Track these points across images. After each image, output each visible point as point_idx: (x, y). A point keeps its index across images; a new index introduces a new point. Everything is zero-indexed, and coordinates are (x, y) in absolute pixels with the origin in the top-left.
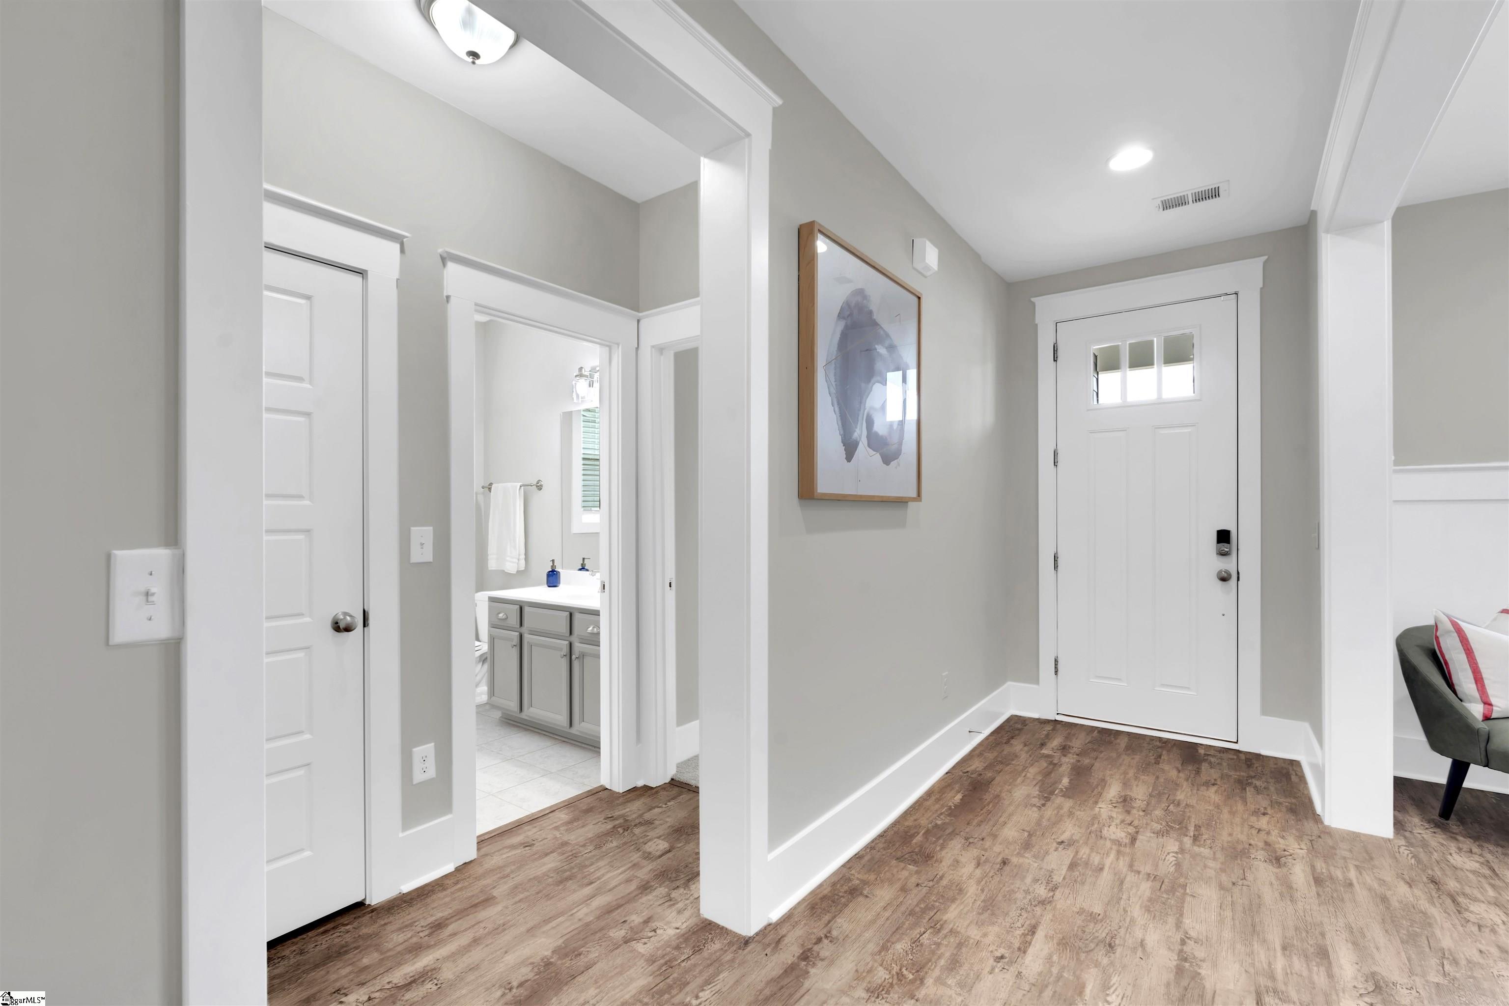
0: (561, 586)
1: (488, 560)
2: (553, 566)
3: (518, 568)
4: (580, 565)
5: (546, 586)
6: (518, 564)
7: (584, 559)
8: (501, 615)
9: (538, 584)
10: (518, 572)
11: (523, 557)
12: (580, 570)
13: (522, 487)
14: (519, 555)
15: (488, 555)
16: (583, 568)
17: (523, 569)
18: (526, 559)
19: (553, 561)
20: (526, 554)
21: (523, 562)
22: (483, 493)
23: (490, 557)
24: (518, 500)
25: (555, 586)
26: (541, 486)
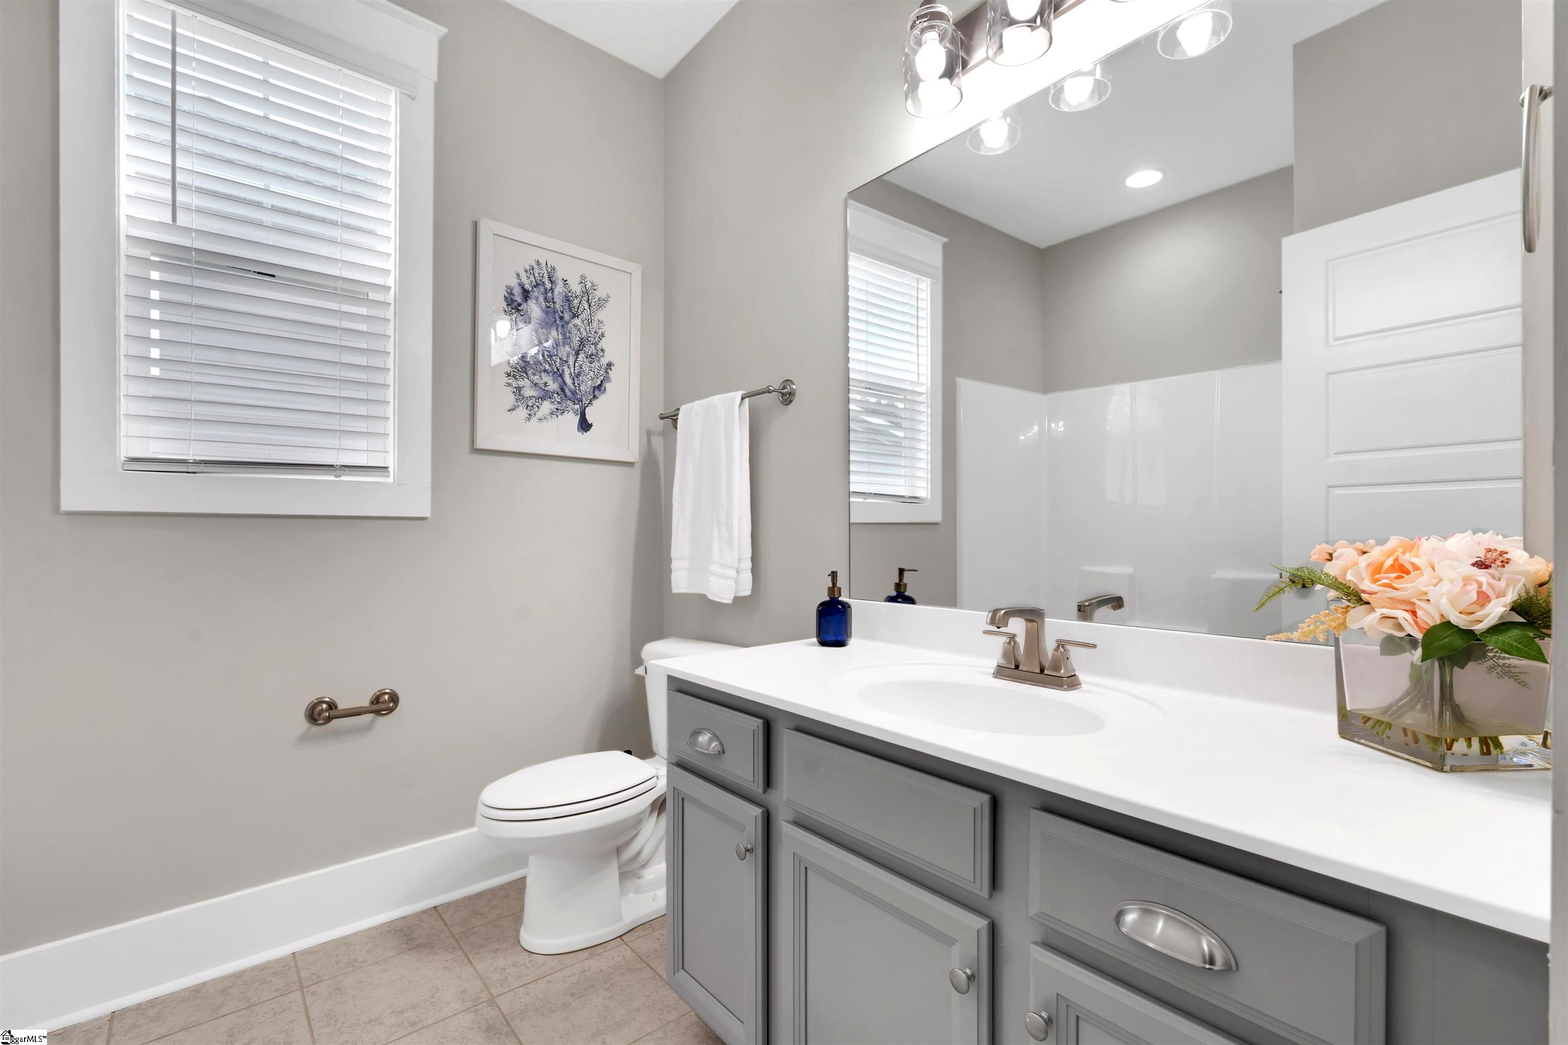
0: (853, 642)
1: (670, 571)
2: (834, 590)
3: (736, 592)
4: (893, 587)
5: (815, 640)
6: (736, 581)
7: (901, 571)
8: (704, 738)
9: (792, 635)
10: (737, 599)
11: (748, 564)
12: (891, 599)
13: (747, 399)
14: (739, 561)
15: (670, 561)
16: (901, 596)
17: (747, 593)
18: (755, 571)
19: (834, 575)
20: (755, 559)
21: (747, 576)
22: (663, 434)
23: (674, 565)
24: (737, 427)
25: (841, 644)
26: (791, 394)
